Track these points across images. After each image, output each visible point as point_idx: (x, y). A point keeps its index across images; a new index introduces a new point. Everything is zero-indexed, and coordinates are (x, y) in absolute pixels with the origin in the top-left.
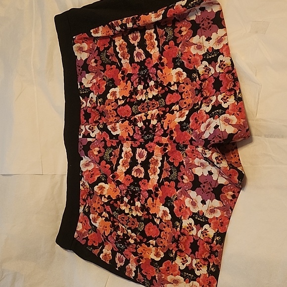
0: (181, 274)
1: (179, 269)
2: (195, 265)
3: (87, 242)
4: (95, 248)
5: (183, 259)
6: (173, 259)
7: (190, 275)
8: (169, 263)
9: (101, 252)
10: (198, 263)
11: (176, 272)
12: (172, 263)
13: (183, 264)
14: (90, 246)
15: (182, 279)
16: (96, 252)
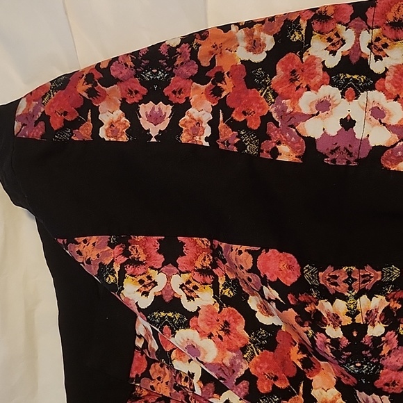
0: (331, 80)
1: (325, 69)
2: (369, 46)
3: (48, 126)
4: (76, 124)
5: (329, 40)
6: (303, 46)
7: (355, 77)
8: (292, 60)
9: (98, 124)
10: (378, 39)
11: (318, 79)
12: (301, 57)
13: (333, 53)
14: (62, 129)
15: (335, 92)
16: (84, 132)
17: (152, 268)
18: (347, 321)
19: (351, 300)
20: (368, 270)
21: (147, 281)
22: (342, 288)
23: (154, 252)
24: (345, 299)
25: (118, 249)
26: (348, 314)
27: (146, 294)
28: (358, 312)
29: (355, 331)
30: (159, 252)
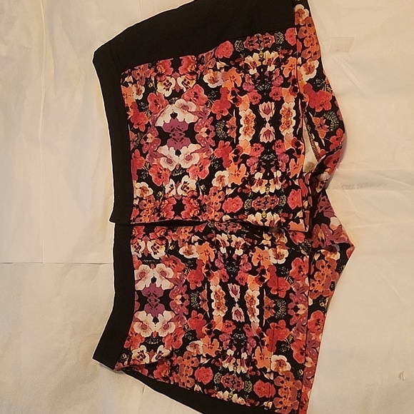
17: (168, 76)
18: (259, 64)
19: (261, 53)
20: (268, 35)
21: (167, 84)
22: (256, 46)
23: (169, 67)
24: (258, 52)
25: (153, 69)
26: (259, 60)
27: (168, 90)
28: (264, 59)
29: (262, 69)
30: (171, 67)
